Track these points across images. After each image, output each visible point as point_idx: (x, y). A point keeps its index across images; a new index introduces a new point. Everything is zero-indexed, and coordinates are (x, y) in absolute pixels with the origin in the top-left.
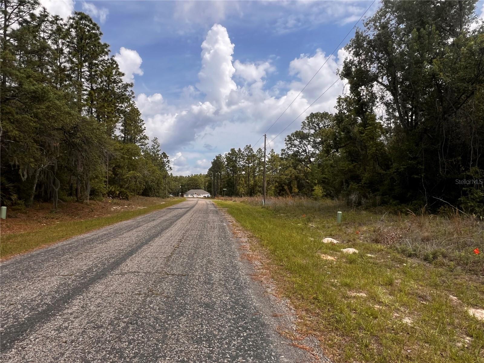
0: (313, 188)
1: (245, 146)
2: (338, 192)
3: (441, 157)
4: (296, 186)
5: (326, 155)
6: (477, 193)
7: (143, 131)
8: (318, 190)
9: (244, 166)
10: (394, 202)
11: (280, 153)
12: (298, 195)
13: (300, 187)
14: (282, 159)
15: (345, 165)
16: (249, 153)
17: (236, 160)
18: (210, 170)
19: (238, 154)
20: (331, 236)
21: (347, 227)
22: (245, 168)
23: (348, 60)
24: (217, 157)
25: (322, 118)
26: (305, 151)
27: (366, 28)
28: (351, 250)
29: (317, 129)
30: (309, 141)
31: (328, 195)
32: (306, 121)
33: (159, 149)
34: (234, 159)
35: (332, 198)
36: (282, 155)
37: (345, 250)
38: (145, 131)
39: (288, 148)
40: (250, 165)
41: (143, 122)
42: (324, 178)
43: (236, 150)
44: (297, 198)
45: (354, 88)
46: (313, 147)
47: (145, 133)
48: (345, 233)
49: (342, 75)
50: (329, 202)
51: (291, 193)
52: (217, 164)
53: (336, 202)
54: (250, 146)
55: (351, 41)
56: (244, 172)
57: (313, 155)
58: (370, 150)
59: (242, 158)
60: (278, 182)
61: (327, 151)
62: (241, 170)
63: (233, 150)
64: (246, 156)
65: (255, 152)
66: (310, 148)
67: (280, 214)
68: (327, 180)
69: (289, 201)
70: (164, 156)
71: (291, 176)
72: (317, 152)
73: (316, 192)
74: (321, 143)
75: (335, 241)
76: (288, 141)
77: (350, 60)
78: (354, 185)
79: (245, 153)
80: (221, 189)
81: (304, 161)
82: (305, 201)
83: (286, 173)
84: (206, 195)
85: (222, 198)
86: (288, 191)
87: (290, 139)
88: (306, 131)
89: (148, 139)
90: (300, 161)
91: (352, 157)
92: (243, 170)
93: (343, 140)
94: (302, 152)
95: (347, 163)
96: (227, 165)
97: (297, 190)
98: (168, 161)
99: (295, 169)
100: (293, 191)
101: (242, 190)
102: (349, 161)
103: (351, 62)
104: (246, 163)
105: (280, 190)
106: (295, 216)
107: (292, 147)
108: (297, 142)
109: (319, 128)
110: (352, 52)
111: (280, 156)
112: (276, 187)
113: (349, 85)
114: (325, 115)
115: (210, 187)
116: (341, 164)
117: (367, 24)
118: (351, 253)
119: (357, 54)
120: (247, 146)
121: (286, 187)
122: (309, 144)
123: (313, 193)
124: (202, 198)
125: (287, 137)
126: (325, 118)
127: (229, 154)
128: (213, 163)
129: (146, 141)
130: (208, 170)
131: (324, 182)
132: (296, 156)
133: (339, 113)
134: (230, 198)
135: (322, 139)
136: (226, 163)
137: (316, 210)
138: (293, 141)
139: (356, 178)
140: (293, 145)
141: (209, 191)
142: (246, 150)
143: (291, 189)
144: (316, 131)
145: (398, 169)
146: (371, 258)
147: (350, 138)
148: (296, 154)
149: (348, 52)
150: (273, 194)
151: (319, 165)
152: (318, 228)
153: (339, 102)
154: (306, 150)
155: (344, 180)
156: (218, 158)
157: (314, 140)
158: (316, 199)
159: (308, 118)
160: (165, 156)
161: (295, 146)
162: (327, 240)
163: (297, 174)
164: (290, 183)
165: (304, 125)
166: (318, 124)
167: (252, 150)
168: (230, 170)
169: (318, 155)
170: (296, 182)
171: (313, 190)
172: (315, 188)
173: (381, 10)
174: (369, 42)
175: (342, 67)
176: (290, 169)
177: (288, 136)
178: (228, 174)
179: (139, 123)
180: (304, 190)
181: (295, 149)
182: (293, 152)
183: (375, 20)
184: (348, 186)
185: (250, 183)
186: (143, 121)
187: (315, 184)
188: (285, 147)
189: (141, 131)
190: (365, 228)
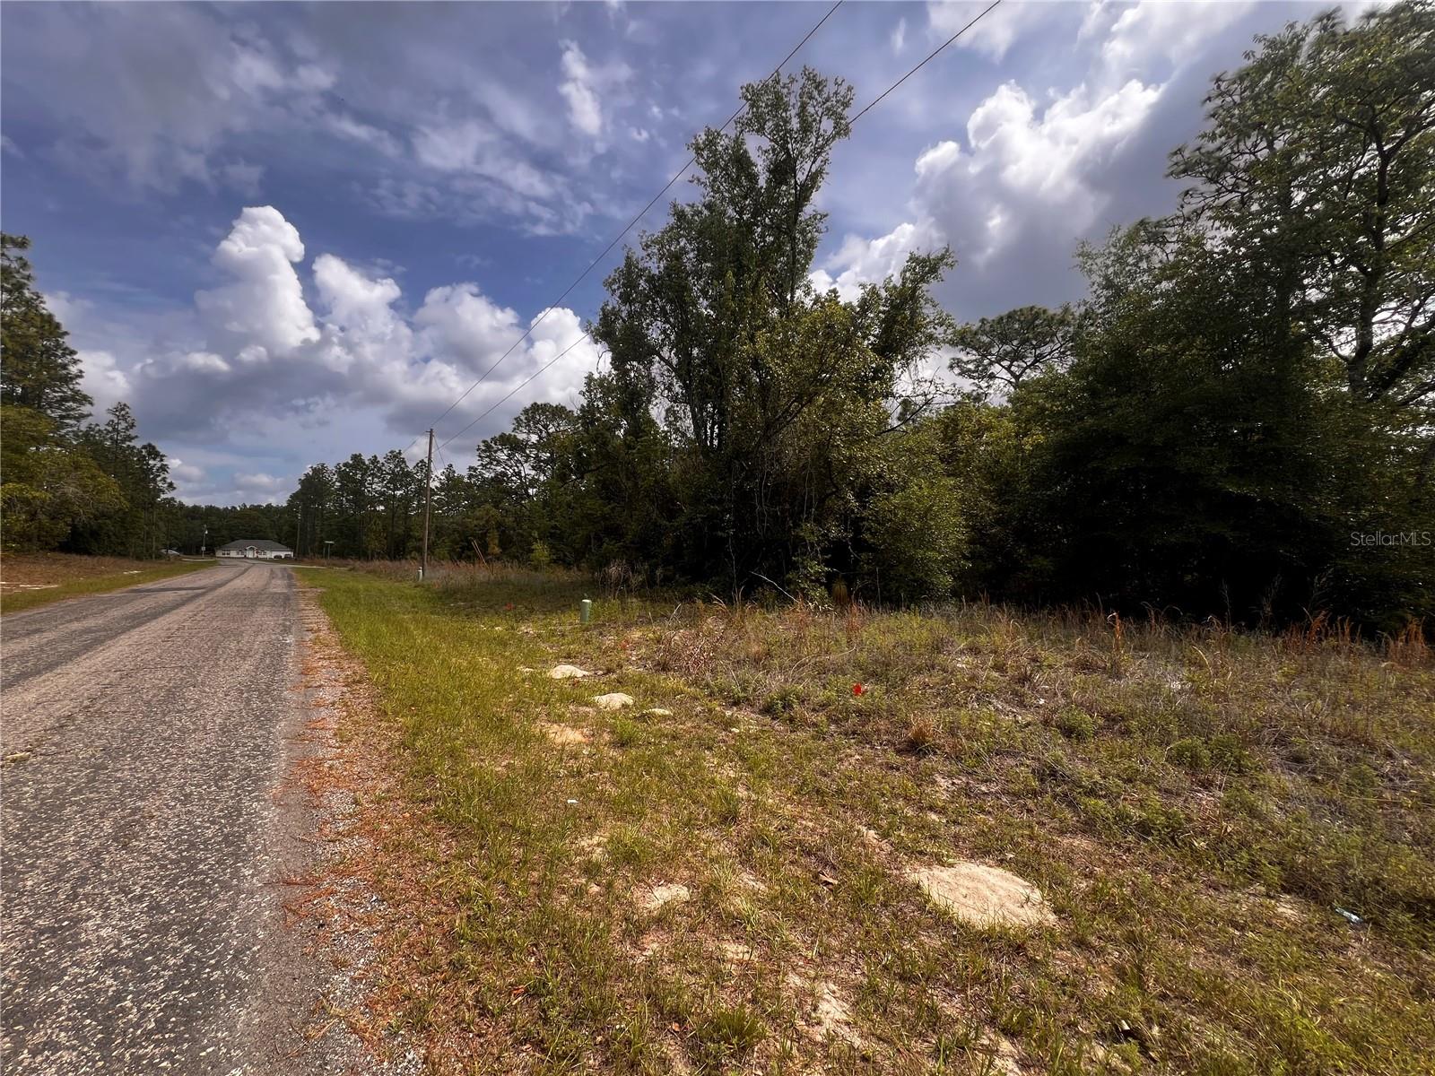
0: (533, 547)
1: (387, 452)
2: (579, 555)
3: (760, 503)
4: (497, 541)
5: (560, 484)
6: (811, 568)
7: (72, 379)
8: (541, 551)
9: (382, 494)
10: (683, 579)
11: (465, 473)
12: (498, 559)
13: (505, 543)
14: (469, 486)
15: (595, 505)
16: (396, 467)
17: (362, 482)
18: (294, 497)
19: (368, 467)
20: (569, 658)
21: (601, 634)
22: (386, 499)
23: (609, 308)
24: (314, 470)
25: (554, 415)
26: (518, 474)
27: (645, 253)
28: (617, 699)
29: (544, 434)
30: (528, 456)
31: (560, 561)
32: (523, 418)
33: (132, 432)
34: (359, 476)
35: (568, 566)
36: (469, 478)
37: (603, 700)
38: (79, 380)
39: (484, 466)
40: (398, 493)
41: (75, 357)
42: (552, 528)
43: (366, 458)
44: (498, 565)
45: (618, 362)
46: (534, 468)
47: (83, 385)
48: (599, 648)
49: (597, 335)
50: (562, 575)
51: (485, 554)
52: (313, 485)
53: (574, 575)
54: (400, 453)
55: (616, 271)
56: (382, 508)
57: (534, 482)
58: (644, 480)
59: (379, 477)
60: (458, 532)
61: (562, 477)
62: (373, 501)
63: (356, 458)
64: (388, 474)
65: (411, 466)
66: (527, 470)
67: (456, 601)
68: (558, 532)
69: (482, 573)
70: (150, 454)
71: (487, 521)
72: (542, 478)
73: (537, 554)
74: (551, 461)
75: (579, 673)
76: (484, 451)
77: (614, 308)
78: (609, 545)
79: (386, 468)
80: (322, 540)
81: (516, 494)
82: (513, 573)
83: (478, 513)
84: (283, 554)
85: (324, 561)
86: (479, 552)
87: (488, 447)
88: (521, 436)
89: (91, 404)
90: (509, 492)
91: (608, 490)
92: (381, 503)
93: (595, 458)
94: (512, 475)
95: (600, 501)
96: (340, 488)
97: (497, 550)
98: (164, 468)
99: (496, 507)
100: (490, 550)
101: (374, 545)
102: (602, 498)
103: (616, 313)
104: (389, 488)
105: (463, 548)
106: (491, 607)
107: (491, 464)
108: (502, 456)
109: (548, 433)
110: (618, 293)
111: (466, 480)
112: (455, 542)
113: (611, 354)
114: (558, 412)
115: (294, 535)
116: (589, 503)
117: (648, 246)
118: (618, 705)
119: (626, 299)
120: (392, 452)
121: (475, 543)
122: (526, 462)
123: (532, 555)
124: (271, 560)
125: (482, 444)
126: (560, 417)
127: (345, 465)
128: (302, 482)
129: (82, 408)
130: (288, 497)
131: (553, 537)
132: (501, 482)
133: (588, 405)
134: (344, 562)
135: (552, 454)
136: (338, 484)
137: (535, 593)
138: (496, 452)
139: (614, 532)
140: (495, 460)
141: (291, 546)
142: (388, 459)
143: (484, 547)
144: (541, 438)
145: (692, 519)
146: (665, 718)
147: (607, 456)
148: (499, 479)
149: (610, 292)
150: (447, 555)
151: (545, 502)
152: (539, 636)
153: (588, 384)
154: (520, 472)
155: (592, 535)
156: (319, 471)
157: (537, 455)
158: (536, 569)
159: (526, 411)
160: (153, 452)
161: (499, 463)
162: (562, 671)
163: (499, 518)
164: (485, 535)
165: (519, 425)
166: (546, 427)
167: (404, 462)
168: (348, 500)
169: (544, 483)
170: (496, 534)
171: (532, 551)
172: (537, 546)
173: (672, 228)
174: (651, 279)
175: (598, 318)
176: (488, 506)
177: (484, 442)
178: (343, 511)
179: (56, 356)
180: (514, 549)
181: (499, 469)
182: (493, 475)
183: (658, 242)
184: (600, 546)
185: (397, 530)
186: (73, 353)
187: (535, 540)
188: (476, 463)
189: (68, 379)
190: (636, 635)
